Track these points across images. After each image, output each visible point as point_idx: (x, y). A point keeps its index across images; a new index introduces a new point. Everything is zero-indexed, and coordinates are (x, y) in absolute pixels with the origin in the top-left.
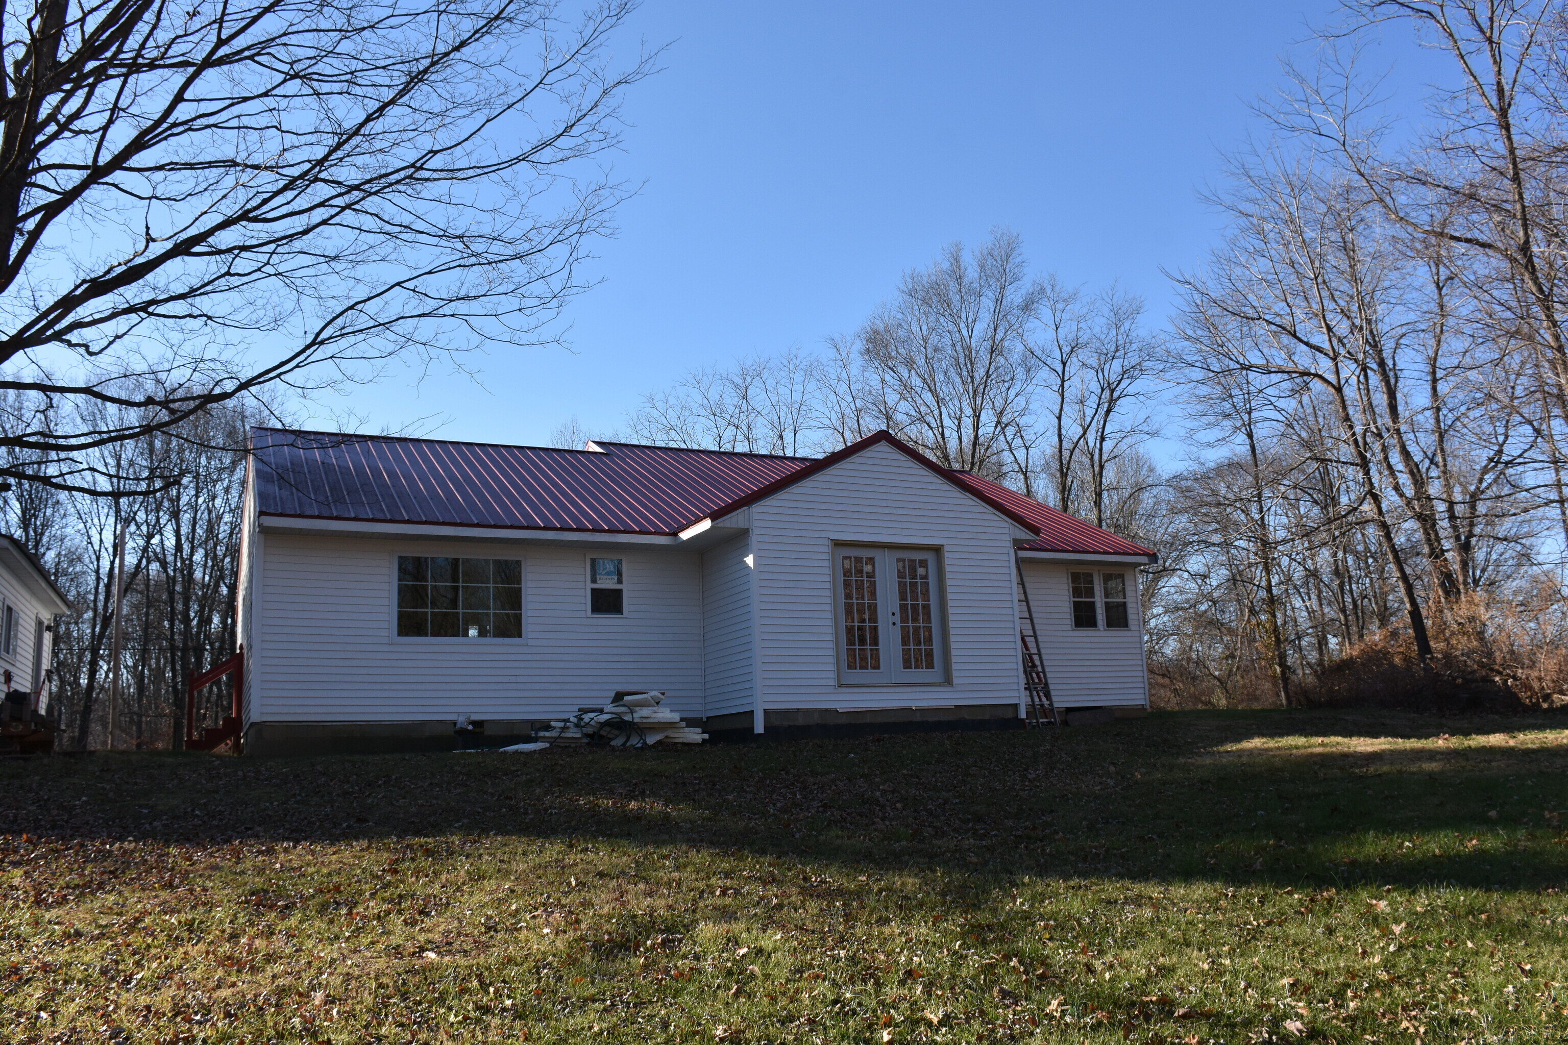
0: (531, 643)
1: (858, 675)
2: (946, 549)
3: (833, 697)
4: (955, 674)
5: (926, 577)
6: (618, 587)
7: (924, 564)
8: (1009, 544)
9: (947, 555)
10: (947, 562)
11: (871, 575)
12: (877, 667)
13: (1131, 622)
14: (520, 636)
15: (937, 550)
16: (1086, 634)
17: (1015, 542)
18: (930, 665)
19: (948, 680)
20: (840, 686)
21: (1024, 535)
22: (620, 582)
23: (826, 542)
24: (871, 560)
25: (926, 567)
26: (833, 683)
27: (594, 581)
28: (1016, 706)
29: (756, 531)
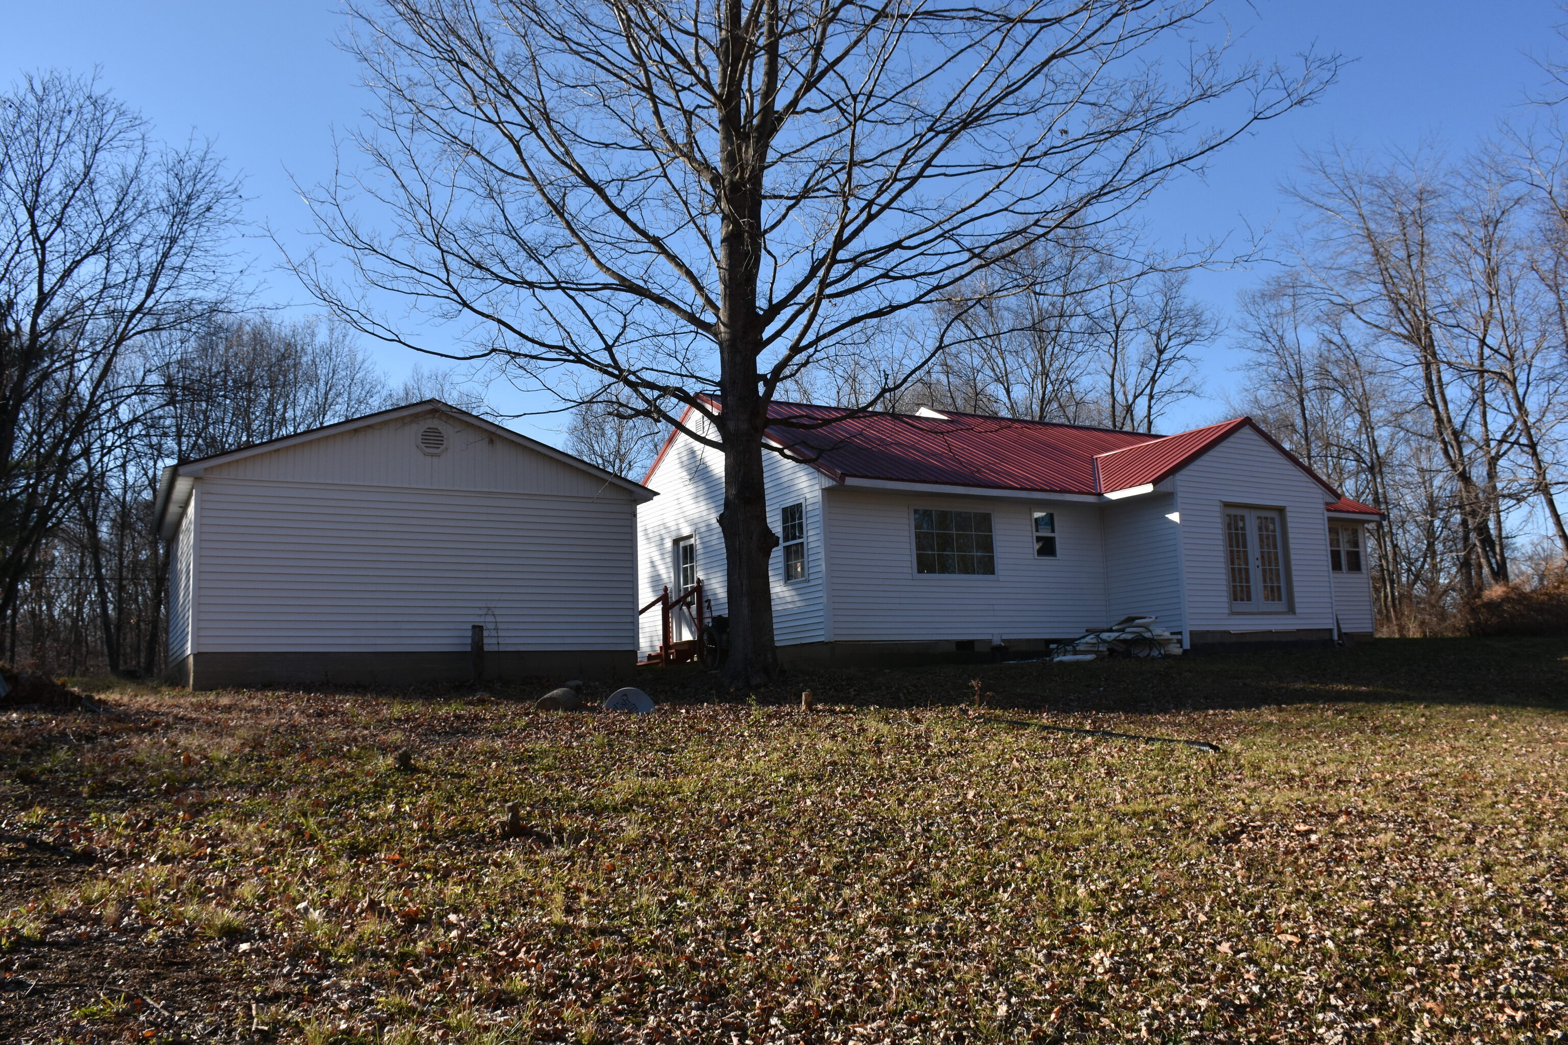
0: (1001, 579)
1: (1241, 606)
2: (1288, 509)
3: (1228, 622)
4: (1297, 605)
5: (1274, 531)
6: (1052, 535)
7: (1273, 519)
8: (1322, 506)
9: (1288, 514)
10: (1289, 519)
11: (1243, 528)
12: (1249, 599)
13: (1363, 567)
14: (993, 573)
15: (1281, 510)
16: (1338, 575)
17: (1327, 504)
18: (1280, 599)
19: (1291, 610)
20: (1233, 613)
21: (1331, 499)
22: (1053, 531)
23: (1218, 503)
24: (1243, 518)
25: (1274, 523)
26: (1227, 611)
27: (1037, 531)
28: (1331, 630)
29: (1179, 494)
